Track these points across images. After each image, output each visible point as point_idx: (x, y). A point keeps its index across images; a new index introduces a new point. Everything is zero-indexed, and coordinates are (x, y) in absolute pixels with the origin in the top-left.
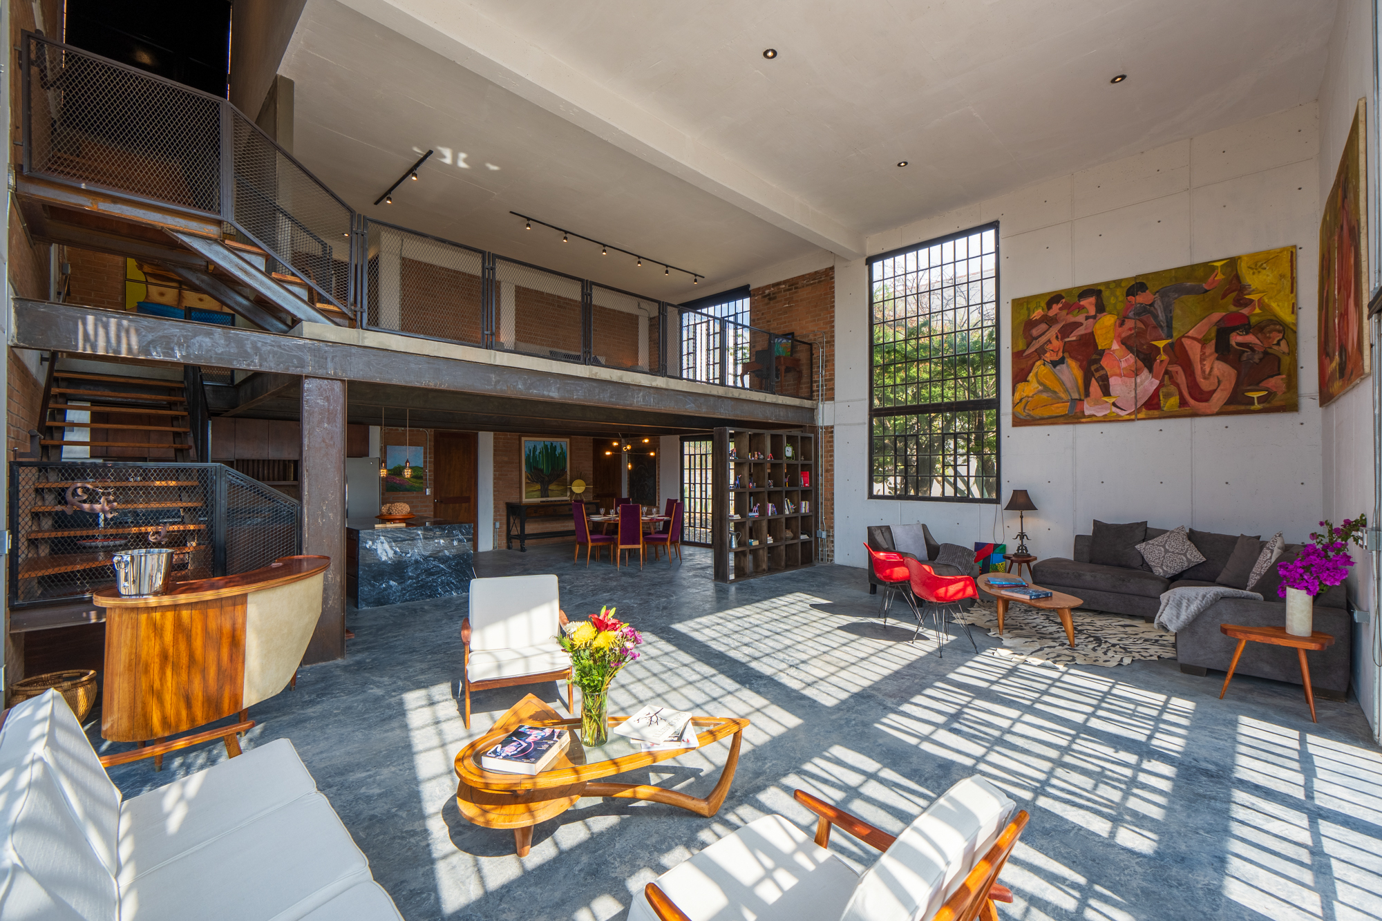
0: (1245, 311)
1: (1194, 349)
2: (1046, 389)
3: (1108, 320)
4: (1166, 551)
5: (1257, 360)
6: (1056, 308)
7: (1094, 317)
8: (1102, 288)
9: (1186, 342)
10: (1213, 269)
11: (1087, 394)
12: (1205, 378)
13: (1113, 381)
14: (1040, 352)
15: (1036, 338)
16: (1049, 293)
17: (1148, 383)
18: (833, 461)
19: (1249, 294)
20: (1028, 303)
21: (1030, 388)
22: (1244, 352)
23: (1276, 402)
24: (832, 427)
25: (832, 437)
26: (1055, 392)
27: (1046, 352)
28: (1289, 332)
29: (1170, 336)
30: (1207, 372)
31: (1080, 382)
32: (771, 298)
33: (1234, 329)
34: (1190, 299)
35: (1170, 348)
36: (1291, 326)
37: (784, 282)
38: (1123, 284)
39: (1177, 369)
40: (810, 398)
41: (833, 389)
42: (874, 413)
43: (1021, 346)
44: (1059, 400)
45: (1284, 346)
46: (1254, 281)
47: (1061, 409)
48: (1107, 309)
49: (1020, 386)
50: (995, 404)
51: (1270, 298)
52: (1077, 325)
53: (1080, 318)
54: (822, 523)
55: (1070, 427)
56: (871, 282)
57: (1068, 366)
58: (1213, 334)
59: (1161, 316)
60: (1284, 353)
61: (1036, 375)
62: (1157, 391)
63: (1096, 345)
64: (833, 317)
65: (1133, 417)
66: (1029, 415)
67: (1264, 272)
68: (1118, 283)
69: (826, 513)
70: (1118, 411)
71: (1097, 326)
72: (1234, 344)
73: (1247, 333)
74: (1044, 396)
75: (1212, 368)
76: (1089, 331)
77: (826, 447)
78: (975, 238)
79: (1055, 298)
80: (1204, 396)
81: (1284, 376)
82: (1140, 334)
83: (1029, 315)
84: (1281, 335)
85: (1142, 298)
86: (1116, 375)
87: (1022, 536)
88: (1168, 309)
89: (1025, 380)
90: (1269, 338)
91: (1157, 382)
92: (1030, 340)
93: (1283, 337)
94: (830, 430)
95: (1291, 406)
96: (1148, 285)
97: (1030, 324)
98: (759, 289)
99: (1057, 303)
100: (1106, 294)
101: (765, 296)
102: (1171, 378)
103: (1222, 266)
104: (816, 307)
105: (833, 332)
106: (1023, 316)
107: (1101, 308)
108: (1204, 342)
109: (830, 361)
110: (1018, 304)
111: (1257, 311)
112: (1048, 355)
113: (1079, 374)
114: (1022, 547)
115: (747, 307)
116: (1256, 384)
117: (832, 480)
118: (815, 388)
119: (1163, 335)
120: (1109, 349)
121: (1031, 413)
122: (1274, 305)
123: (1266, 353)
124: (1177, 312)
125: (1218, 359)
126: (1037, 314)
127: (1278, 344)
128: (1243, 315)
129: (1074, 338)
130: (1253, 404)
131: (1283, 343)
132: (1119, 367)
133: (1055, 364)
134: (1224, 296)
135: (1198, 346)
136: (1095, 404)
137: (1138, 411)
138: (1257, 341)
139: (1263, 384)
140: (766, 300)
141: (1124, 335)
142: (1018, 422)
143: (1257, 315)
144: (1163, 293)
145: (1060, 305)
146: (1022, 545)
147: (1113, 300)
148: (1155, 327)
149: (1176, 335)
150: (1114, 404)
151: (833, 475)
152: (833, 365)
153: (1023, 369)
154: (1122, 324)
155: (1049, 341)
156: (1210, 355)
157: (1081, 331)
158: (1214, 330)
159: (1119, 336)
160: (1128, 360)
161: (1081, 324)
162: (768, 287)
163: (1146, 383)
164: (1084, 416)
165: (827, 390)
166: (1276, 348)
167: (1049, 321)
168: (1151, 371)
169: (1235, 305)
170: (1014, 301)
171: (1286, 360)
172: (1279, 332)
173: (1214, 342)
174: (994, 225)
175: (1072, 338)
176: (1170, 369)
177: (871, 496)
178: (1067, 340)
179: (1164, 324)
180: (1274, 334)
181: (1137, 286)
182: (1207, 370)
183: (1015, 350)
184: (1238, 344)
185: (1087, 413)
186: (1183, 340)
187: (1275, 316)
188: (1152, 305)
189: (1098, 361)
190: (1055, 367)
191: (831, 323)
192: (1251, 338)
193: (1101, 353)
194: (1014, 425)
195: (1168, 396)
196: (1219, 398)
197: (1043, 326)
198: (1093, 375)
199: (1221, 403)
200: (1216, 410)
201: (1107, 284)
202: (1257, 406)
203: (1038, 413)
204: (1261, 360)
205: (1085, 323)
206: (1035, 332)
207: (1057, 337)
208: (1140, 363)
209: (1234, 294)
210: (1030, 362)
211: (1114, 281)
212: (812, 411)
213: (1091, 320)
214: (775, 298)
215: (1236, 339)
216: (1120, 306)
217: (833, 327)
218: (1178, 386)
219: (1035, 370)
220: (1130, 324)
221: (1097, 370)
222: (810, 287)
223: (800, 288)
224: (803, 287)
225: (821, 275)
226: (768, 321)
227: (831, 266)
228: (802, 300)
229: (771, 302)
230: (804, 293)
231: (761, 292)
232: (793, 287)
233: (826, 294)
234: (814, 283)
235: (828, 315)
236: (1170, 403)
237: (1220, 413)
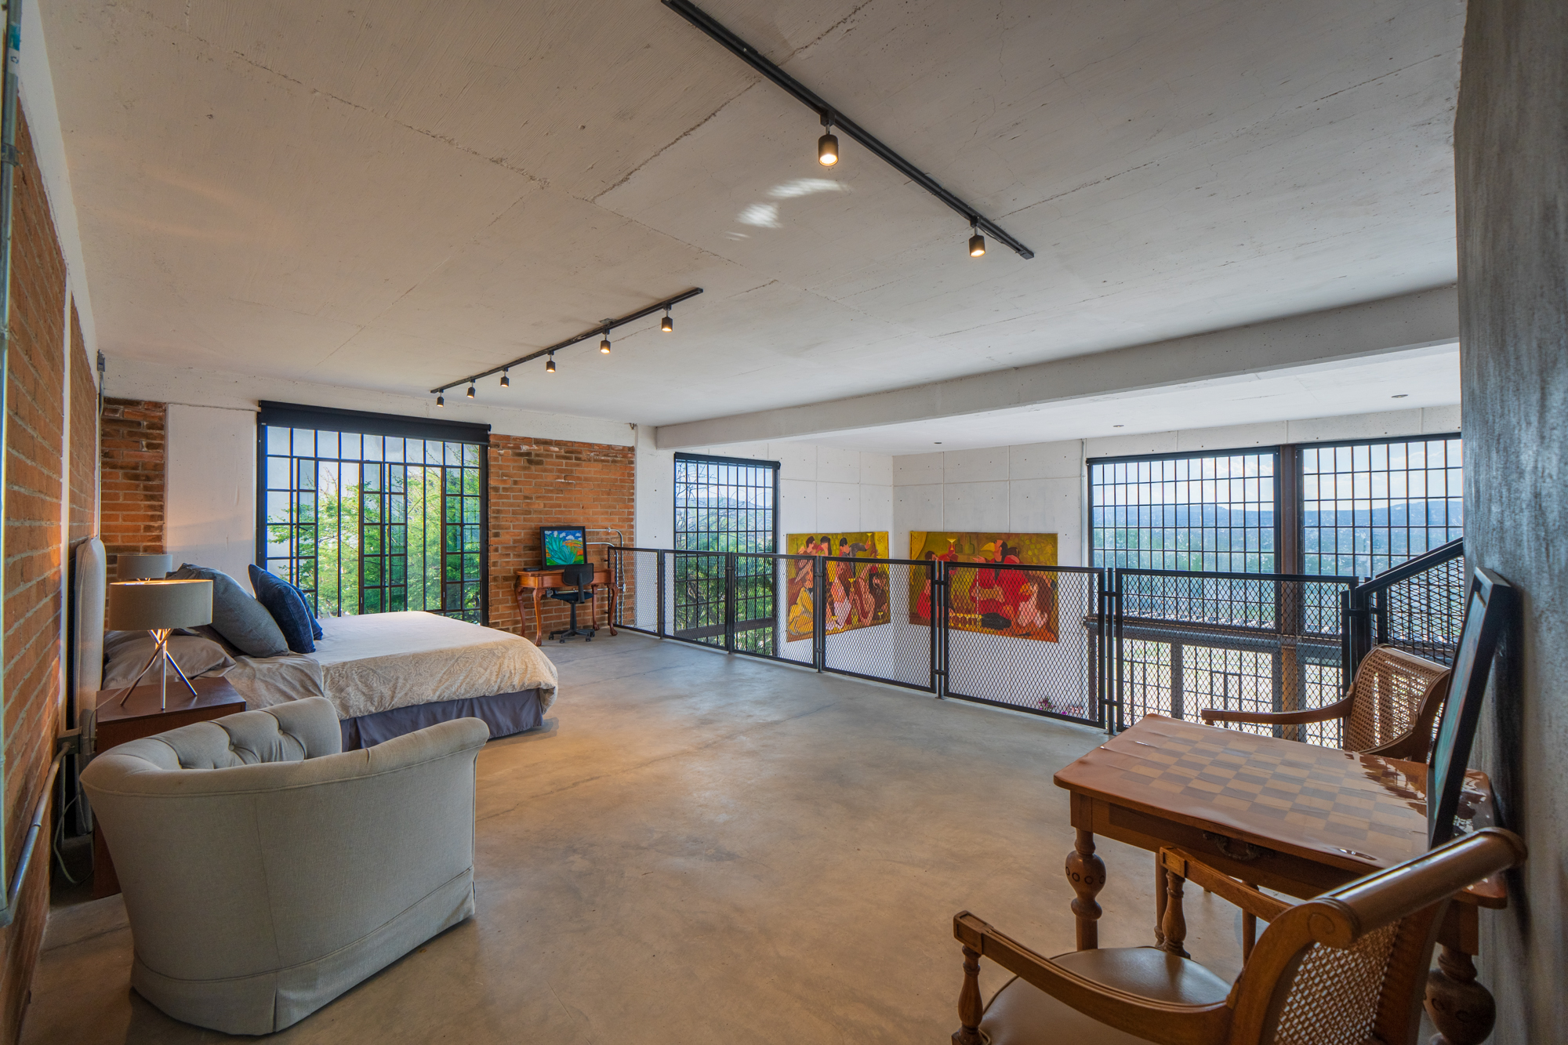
0: (876, 565)
1: (862, 583)
2: (806, 610)
6: (810, 547)
8: (830, 537)
9: (860, 581)
10: (867, 536)
13: (836, 605)
14: (804, 580)
15: (802, 569)
17: (848, 606)
19: (878, 554)
20: (797, 539)
21: (798, 608)
22: (876, 589)
26: (810, 613)
27: (806, 581)
29: (854, 576)
30: (866, 600)
32: (534, 460)
33: (874, 575)
34: (861, 553)
35: (855, 582)
37: (558, 443)
39: (857, 597)
45: (887, 590)
48: (832, 554)
49: (793, 608)
50: (773, 620)
58: (868, 577)
60: (887, 593)
61: (802, 597)
62: (851, 612)
63: (829, 579)
64: (632, 513)
66: (797, 632)
67: (881, 543)
70: (838, 626)
73: (878, 578)
74: (805, 616)
75: (868, 597)
79: (810, 540)
80: (865, 615)
81: (887, 605)
82: (845, 573)
83: (798, 550)
84: (886, 580)
85: (845, 549)
86: (837, 600)
89: (796, 603)
90: (883, 582)
91: (851, 605)
92: (798, 570)
96: (847, 540)
97: (798, 558)
98: (509, 438)
99: (812, 542)
100: (832, 544)
101: (521, 455)
102: (855, 602)
104: (609, 494)
105: (633, 533)
107: (830, 552)
108: (865, 581)
112: (808, 583)
116: (880, 607)
119: (852, 576)
120: (834, 582)
121: (798, 629)
123: (882, 590)
125: (869, 591)
126: (802, 550)
127: (885, 585)
128: (876, 567)
130: (880, 619)
132: (838, 595)
133: (810, 591)
134: (871, 554)
137: (845, 625)
138: (880, 583)
139: (882, 607)
140: (523, 461)
141: (839, 573)
144: (852, 548)
145: (813, 545)
148: (850, 570)
149: (857, 576)
150: (836, 621)
153: (794, 594)
154: (838, 566)
155: (808, 572)
156: (867, 589)
158: (868, 574)
159: (837, 574)
160: (841, 590)
162: (526, 440)
165: (625, 610)
166: (885, 588)
168: (848, 598)
171: (887, 597)
173: (868, 582)
174: (775, 464)
176: (854, 596)
180: (884, 580)
181: (844, 540)
182: (866, 598)
183: (790, 578)
184: (875, 585)
186: (859, 579)
189: (830, 590)
190: (810, 593)
191: (629, 521)
192: (879, 581)
193: (831, 584)
196: (870, 615)
198: (828, 599)
199: (871, 619)
200: (869, 623)
201: (832, 534)
202: (878, 621)
203: (802, 630)
204: (881, 593)
206: (801, 564)
207: (812, 570)
208: (845, 593)
209: (873, 553)
210: (798, 588)
211: (835, 534)
214: (540, 463)
215: (876, 581)
218: (857, 608)
219: (800, 595)
220: (841, 566)
221: (830, 596)
222: (600, 465)
223: (584, 460)
224: (590, 461)
225: (617, 453)
226: (526, 497)
227: (631, 446)
228: (586, 479)
229: (533, 467)
230: (591, 470)
231: (512, 445)
232: (574, 455)
233: (622, 481)
234: (608, 461)
235: (626, 510)
236: (855, 619)
237: (871, 625)
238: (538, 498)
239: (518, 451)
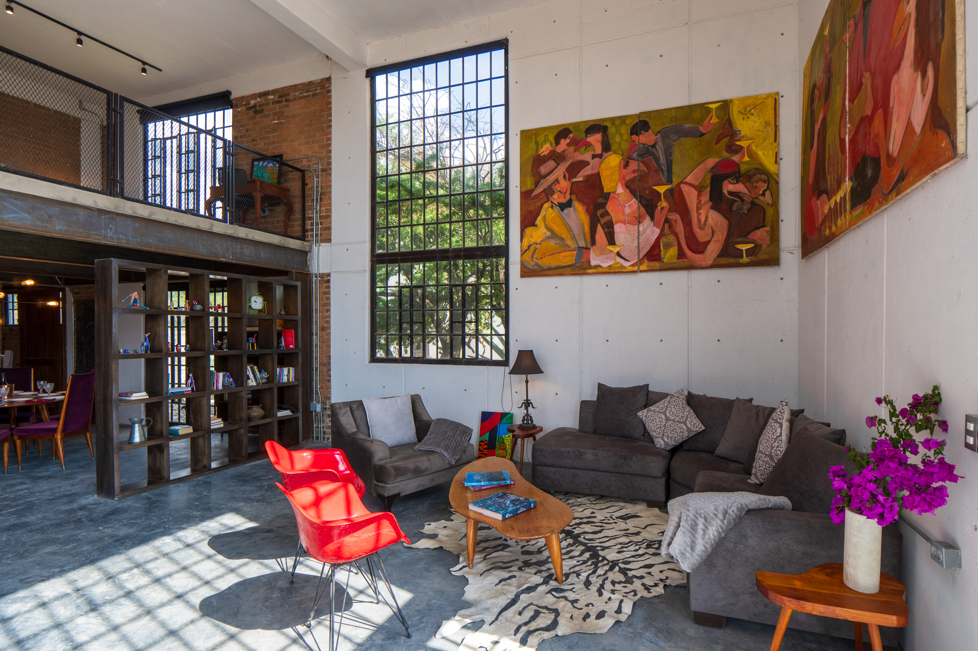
0: (736, 158)
1: (691, 196)
2: (554, 235)
3: (613, 160)
4: (667, 419)
5: (745, 211)
6: (564, 143)
7: (600, 156)
8: (608, 124)
9: (685, 188)
10: (709, 110)
11: (593, 242)
12: (701, 228)
13: (618, 228)
14: (549, 192)
15: (545, 177)
16: (557, 126)
17: (650, 231)
18: (329, 316)
19: (739, 140)
20: (537, 135)
21: (538, 233)
22: (735, 201)
23: (762, 256)
24: (329, 275)
25: (329, 287)
26: (562, 239)
27: (553, 193)
28: (772, 182)
29: (670, 181)
30: (702, 222)
31: (587, 228)
32: (257, 110)
33: (726, 177)
34: (688, 142)
35: (670, 193)
36: (775, 176)
37: (273, 92)
38: (628, 122)
39: (675, 217)
40: (303, 238)
41: (329, 228)
42: (377, 260)
43: (530, 185)
44: (565, 247)
45: (768, 198)
46: (745, 126)
47: (568, 258)
48: (613, 148)
49: (529, 230)
50: (503, 251)
51: (757, 146)
52: (584, 164)
53: (587, 157)
54: (317, 393)
55: (577, 279)
56: (373, 101)
57: (575, 210)
58: (708, 181)
59: (663, 160)
60: (768, 204)
61: (544, 218)
62: (658, 241)
63: (602, 188)
64: (330, 139)
65: (636, 268)
66: (537, 264)
67: (752, 117)
68: (623, 119)
69: (321, 381)
70: (622, 261)
71: (603, 166)
72: (726, 193)
73: (737, 182)
74: (552, 243)
75: (707, 218)
76: (595, 171)
77: (321, 299)
78: (484, 57)
79: (563, 132)
80: (699, 248)
81: (768, 228)
82: (642, 177)
83: (537, 150)
84: (766, 185)
85: (646, 138)
86: (621, 222)
87: (527, 404)
88: (668, 153)
89: (534, 225)
90: (756, 187)
91: (658, 231)
92: (539, 178)
93: (768, 186)
94: (326, 279)
95: (772, 261)
96: (651, 123)
97: (539, 161)
98: (242, 98)
99: (565, 138)
100: (612, 131)
101: (250, 108)
102: (671, 227)
103: (717, 108)
104: (310, 125)
105: (330, 158)
106: (531, 152)
107: (607, 147)
108: (699, 189)
109: (325, 194)
110: (527, 135)
111: (746, 159)
112: (555, 196)
113: (585, 219)
114: (527, 417)
115: (229, 121)
116: (744, 236)
117: (329, 340)
118: (308, 227)
119: (664, 180)
120: (614, 193)
121: (539, 262)
122: (760, 153)
123: (753, 204)
124: (676, 155)
125: (712, 208)
126: (545, 149)
127: (763, 194)
128: (734, 163)
129: (581, 179)
130: (742, 257)
131: (768, 193)
132: (624, 213)
133: (563, 206)
134: (718, 141)
135: (695, 193)
136: (601, 254)
137: (640, 262)
138: (746, 191)
139: (751, 236)
140: (251, 113)
141: (628, 178)
142: (527, 272)
143: (746, 162)
144: (664, 134)
145: (568, 141)
146: (527, 415)
147: (618, 139)
148: (656, 171)
149: (676, 181)
150: (618, 254)
151: (329, 334)
152: (330, 198)
153: (531, 212)
154: (626, 165)
155: (557, 181)
156: (706, 203)
157: (587, 171)
158: (709, 176)
159: (624, 178)
160: (632, 205)
161: (587, 163)
162: (254, 96)
163: (648, 232)
164: (590, 267)
165: (322, 229)
166: (761, 198)
167: (557, 157)
168: (652, 219)
169: (727, 151)
170: (523, 132)
171: (770, 211)
172: (764, 181)
173: (708, 189)
174: (502, 44)
175: (579, 178)
176: (670, 217)
177: (374, 359)
178: (574, 180)
179: (665, 168)
180: (760, 184)
181: (641, 124)
182: (703, 219)
183: (524, 190)
184: (730, 193)
185: (593, 263)
186: (682, 186)
187: (761, 165)
188: (654, 146)
189: (603, 205)
190: (562, 210)
191: (327, 146)
192: (740, 188)
193: (607, 196)
194: (522, 276)
195: (668, 246)
196: (713, 249)
197: (551, 164)
198: (599, 221)
199: (714, 255)
200: (710, 262)
201: (612, 120)
202: (745, 259)
203: (547, 262)
204: (749, 210)
205: (591, 162)
206: (543, 170)
207: (565, 176)
208: (642, 209)
209: (727, 139)
210: (539, 204)
211: (619, 118)
212: (304, 254)
213: (597, 159)
214: (261, 111)
215: (728, 187)
216: (625, 146)
217: (330, 151)
218: (676, 235)
219: (542, 213)
220: (633, 165)
221: (603, 216)
222: (303, 101)
223: (292, 101)
224: (295, 99)
225: (316, 87)
226: (254, 140)
227: (328, 76)
228: (293, 116)
229: (258, 116)
230: (296, 108)
231: (245, 103)
232: (284, 99)
233: (321, 111)
234: (308, 96)
235: (325, 137)
236: (670, 254)
237: (714, 266)
238: (260, 139)
239: (248, 106)
